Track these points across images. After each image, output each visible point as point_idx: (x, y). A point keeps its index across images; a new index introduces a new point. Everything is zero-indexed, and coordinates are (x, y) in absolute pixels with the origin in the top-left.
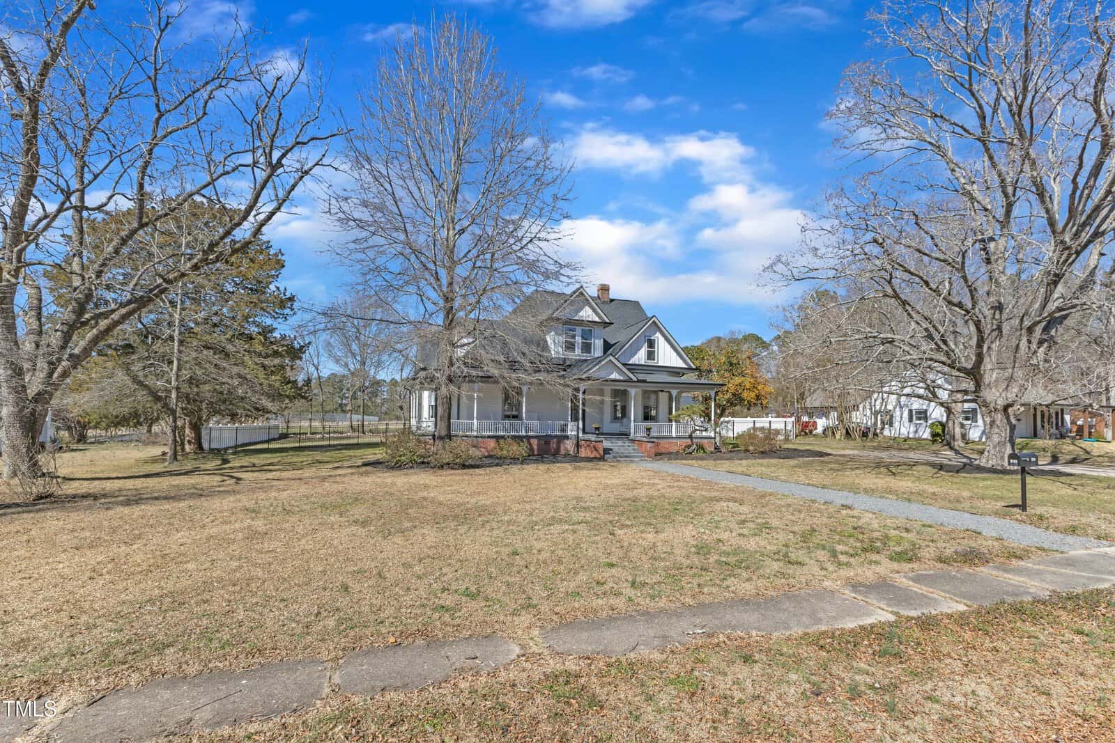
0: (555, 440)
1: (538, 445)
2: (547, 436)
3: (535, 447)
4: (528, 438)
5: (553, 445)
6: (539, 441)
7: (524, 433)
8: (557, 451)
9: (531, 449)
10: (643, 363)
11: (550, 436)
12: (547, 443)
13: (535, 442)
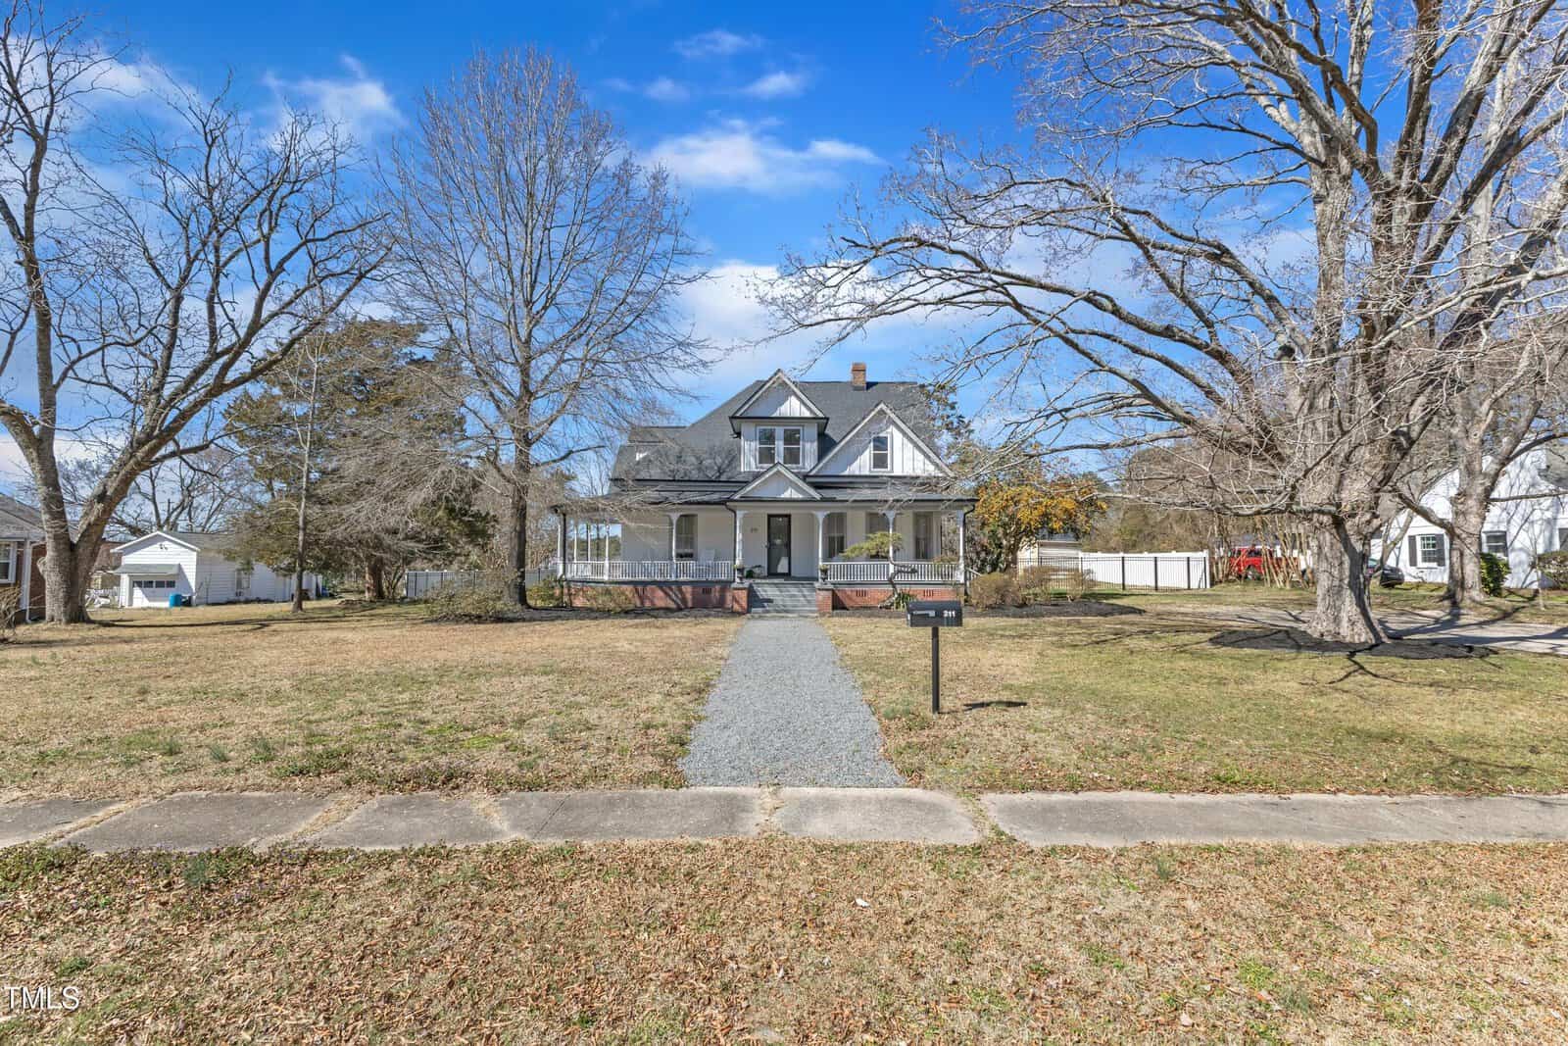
0: (718, 587)
1: (693, 594)
2: (707, 581)
3: (689, 596)
4: (679, 584)
5: (716, 593)
6: (694, 588)
7: (673, 579)
8: (721, 603)
9: (684, 600)
10: (867, 473)
11: (712, 582)
12: (707, 591)
13: (688, 590)
